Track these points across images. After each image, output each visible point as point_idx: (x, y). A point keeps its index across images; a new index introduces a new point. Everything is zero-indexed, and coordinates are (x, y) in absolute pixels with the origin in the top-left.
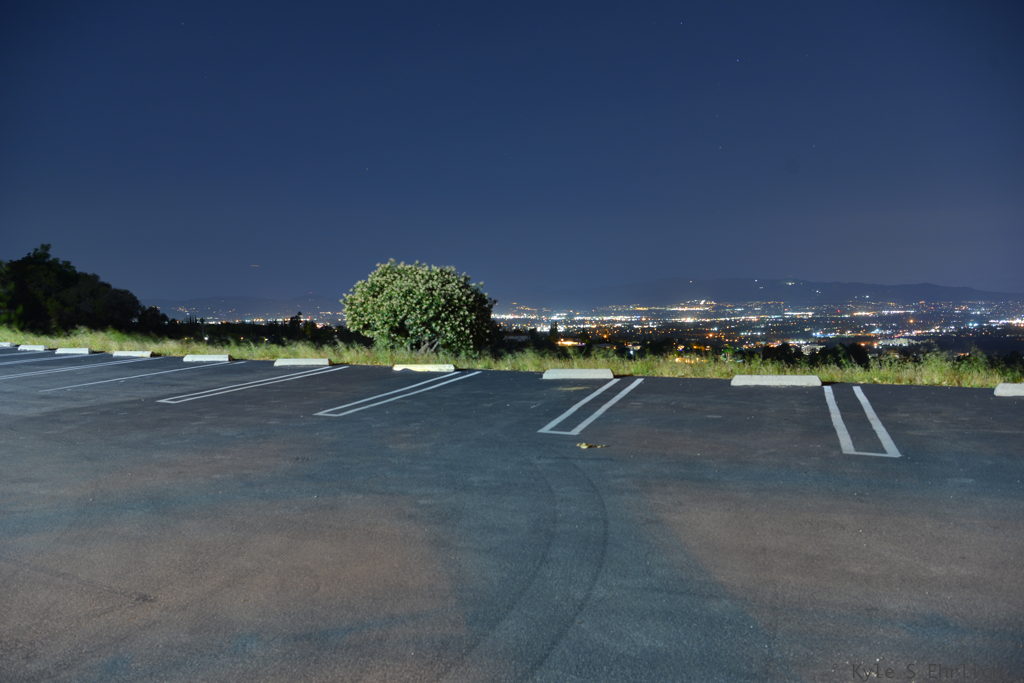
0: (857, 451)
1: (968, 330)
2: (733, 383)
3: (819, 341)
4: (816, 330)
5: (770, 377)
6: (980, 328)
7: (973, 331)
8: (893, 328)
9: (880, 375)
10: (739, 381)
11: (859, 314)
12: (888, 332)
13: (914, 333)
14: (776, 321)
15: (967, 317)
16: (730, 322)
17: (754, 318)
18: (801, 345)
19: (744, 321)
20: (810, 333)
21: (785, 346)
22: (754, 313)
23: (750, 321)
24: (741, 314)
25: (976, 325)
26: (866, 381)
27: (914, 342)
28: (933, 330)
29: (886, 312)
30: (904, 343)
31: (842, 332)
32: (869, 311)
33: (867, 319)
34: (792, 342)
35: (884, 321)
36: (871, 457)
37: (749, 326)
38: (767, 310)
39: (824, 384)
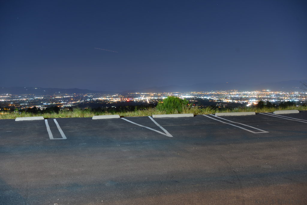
0: (54, 138)
1: (87, 101)
2: (16, 120)
3: (45, 106)
4: (44, 103)
5: (28, 118)
6: (90, 101)
7: (89, 102)
8: (67, 101)
9: (61, 115)
10: (18, 119)
11: (57, 97)
12: (65, 103)
13: (73, 103)
14: (32, 100)
15: (87, 98)
16: (17, 101)
17: (25, 99)
18: (40, 107)
19: (21, 100)
20: (42, 103)
21: (35, 108)
22: (25, 98)
23: (23, 100)
24: (20, 98)
25: (89, 100)
26: (58, 117)
27: (73, 105)
28: (78, 102)
29: (65, 97)
30: (70, 106)
31: (52, 103)
32: (60, 96)
33: (59, 99)
34: (37, 106)
35: (64, 99)
36: (58, 140)
37: (23, 102)
38: (29, 97)
39: (45, 119)
